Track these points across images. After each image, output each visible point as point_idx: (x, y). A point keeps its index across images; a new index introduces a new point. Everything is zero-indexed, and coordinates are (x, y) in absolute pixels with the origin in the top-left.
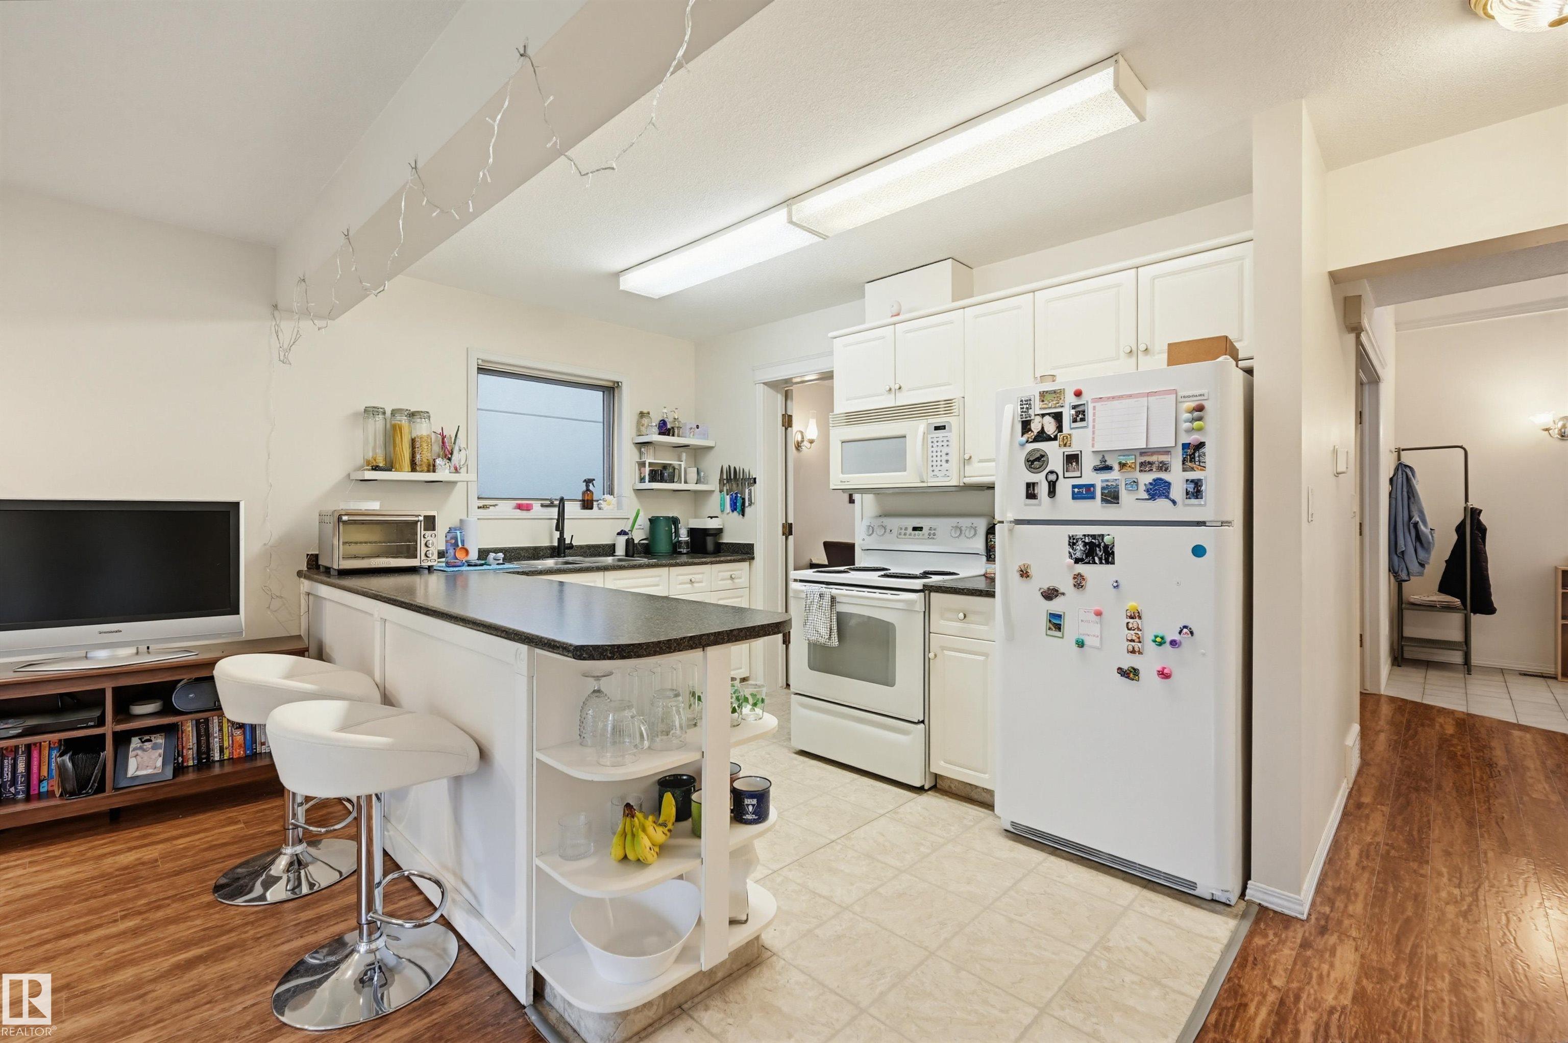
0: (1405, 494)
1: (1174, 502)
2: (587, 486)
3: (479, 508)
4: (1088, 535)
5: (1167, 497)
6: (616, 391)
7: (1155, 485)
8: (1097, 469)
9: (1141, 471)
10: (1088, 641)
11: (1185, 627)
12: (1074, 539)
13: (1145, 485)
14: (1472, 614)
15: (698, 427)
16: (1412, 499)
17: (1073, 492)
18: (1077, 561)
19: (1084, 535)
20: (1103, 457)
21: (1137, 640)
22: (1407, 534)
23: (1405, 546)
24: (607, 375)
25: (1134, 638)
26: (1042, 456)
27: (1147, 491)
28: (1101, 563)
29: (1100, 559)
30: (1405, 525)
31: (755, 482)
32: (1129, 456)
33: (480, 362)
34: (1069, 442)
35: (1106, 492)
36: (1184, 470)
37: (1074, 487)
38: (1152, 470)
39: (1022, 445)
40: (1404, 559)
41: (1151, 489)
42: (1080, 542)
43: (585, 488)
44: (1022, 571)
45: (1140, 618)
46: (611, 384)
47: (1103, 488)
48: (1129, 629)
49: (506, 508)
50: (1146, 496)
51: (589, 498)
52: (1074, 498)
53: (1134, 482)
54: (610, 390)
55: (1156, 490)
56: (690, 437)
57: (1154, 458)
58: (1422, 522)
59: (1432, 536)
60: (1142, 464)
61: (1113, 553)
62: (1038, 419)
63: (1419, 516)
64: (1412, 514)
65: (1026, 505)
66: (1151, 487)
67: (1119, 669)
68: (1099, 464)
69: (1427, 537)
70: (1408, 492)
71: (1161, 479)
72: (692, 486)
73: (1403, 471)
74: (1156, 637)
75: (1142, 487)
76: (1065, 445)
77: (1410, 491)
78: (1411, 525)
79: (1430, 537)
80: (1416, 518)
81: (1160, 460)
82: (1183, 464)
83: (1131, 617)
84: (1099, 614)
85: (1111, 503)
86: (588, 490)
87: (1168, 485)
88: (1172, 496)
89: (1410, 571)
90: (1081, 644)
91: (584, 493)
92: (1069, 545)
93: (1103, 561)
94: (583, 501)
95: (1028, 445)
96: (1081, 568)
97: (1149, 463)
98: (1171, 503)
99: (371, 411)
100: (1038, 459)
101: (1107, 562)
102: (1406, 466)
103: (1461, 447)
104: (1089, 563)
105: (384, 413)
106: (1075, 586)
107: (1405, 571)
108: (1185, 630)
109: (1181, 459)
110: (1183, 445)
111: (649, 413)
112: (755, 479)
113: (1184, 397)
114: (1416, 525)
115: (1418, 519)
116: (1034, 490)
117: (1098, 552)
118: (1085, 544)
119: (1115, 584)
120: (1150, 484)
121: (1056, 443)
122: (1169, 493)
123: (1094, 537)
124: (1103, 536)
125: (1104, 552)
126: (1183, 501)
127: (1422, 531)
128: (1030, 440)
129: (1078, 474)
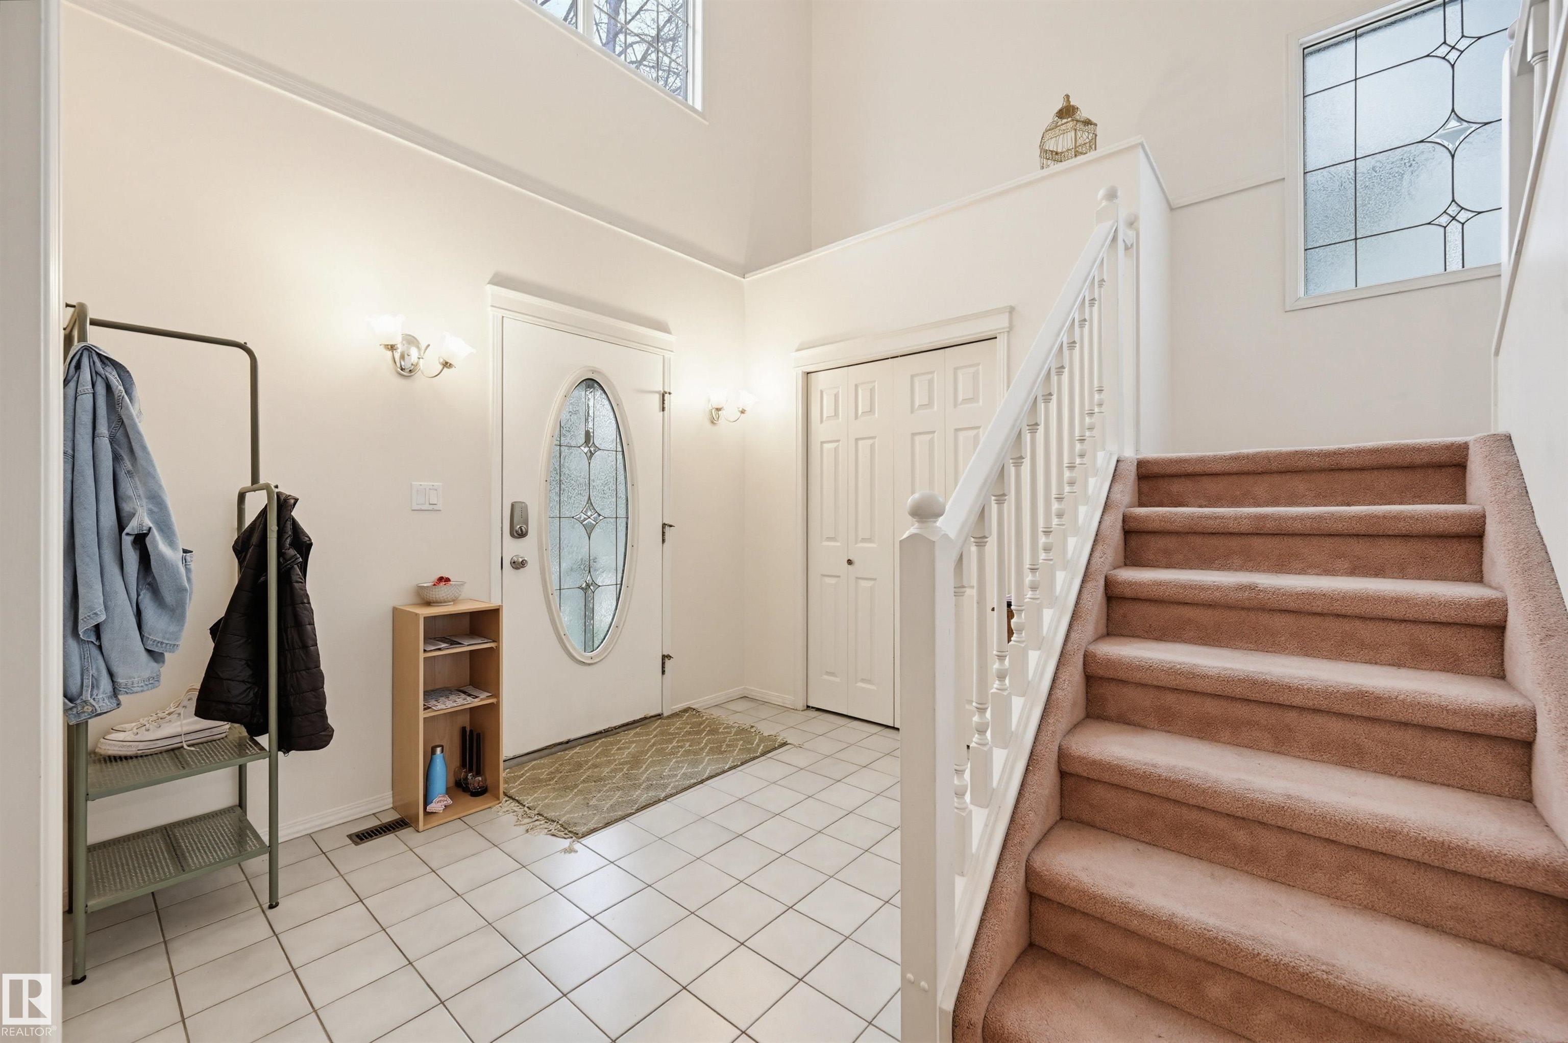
0: (104, 443)
14: (280, 754)
16: (128, 464)
22: (113, 569)
23: (106, 608)
30: (106, 543)
40: (100, 648)
58: (161, 530)
59: (188, 570)
63: (151, 513)
64: (126, 507)
69: (175, 575)
70: (113, 440)
73: (95, 374)
77: (120, 435)
78: (127, 541)
79: (182, 570)
80: (142, 520)
89: (120, 680)
102: (105, 360)
103: (243, 347)
107: (105, 683)
114: (140, 540)
115: (148, 522)
127: (161, 557)
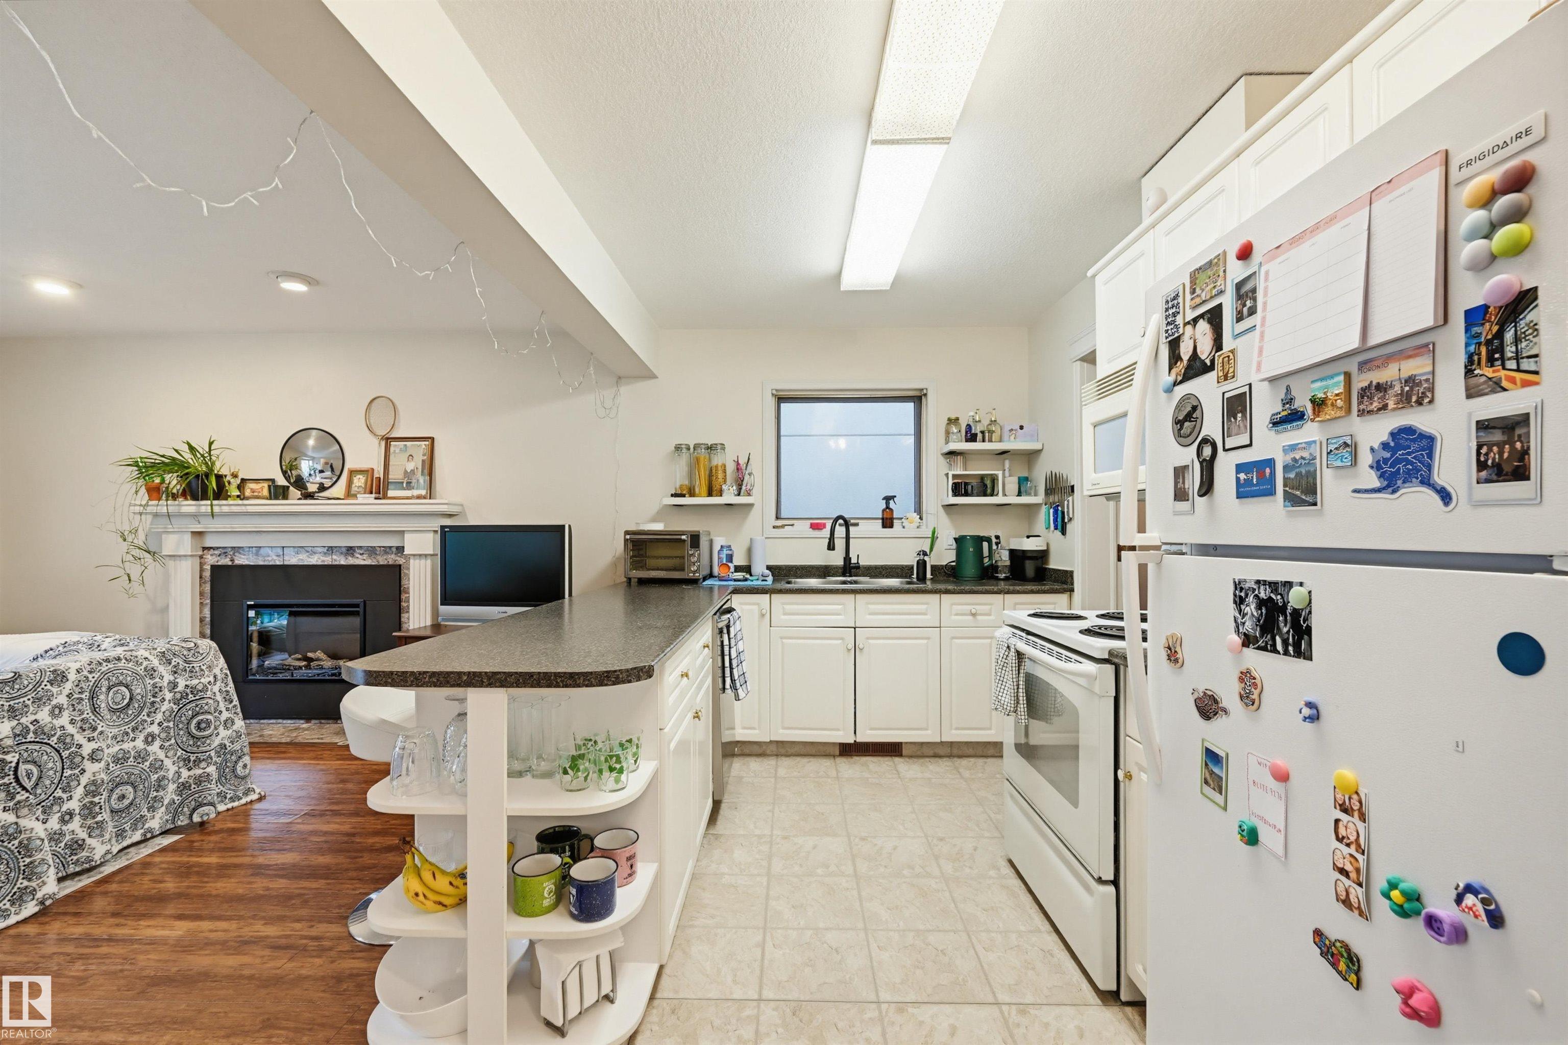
1: (1445, 496)
2: (887, 504)
3: (774, 527)
4: (1265, 582)
5: (1427, 482)
6: (924, 399)
7: (1398, 447)
8: (1278, 423)
9: (1361, 413)
10: (1264, 835)
11: (1469, 889)
12: (1241, 589)
13: (1372, 449)
15: (1021, 428)
17: (1238, 479)
18: (1248, 641)
19: (1258, 582)
20: (1288, 389)
21: (1353, 875)
24: (912, 384)
25: (1348, 867)
26: (1194, 408)
27: (1377, 466)
28: (1286, 653)
29: (1285, 643)
31: (1073, 491)
32: (1332, 377)
33: (774, 392)
34: (1231, 370)
35: (1292, 475)
36: (1471, 394)
37: (1240, 468)
38: (1385, 407)
39: (1169, 390)
41: (1386, 461)
42: (1251, 598)
43: (884, 506)
44: (1170, 649)
45: (1363, 817)
46: (917, 394)
47: (1286, 468)
48: (1340, 839)
49: (803, 527)
50: (1376, 483)
51: (889, 516)
52: (1239, 496)
53: (1346, 445)
54: (918, 399)
55: (1398, 461)
56: (1009, 440)
57: (1388, 374)
60: (1364, 393)
61: (1309, 631)
62: (1189, 328)
65: (1176, 513)
66: (1387, 455)
67: (1318, 933)
68: (1279, 408)
71: (1408, 430)
72: (1013, 500)
74: (1393, 886)
75: (1366, 459)
76: (1226, 378)
81: (1405, 375)
82: (1469, 372)
83: (1345, 810)
84: (1282, 777)
85: (1303, 503)
86: (888, 507)
87: (1427, 442)
88: (1440, 478)
90: (1251, 837)
91: (884, 511)
92: (1235, 602)
93: (1291, 648)
94: (883, 519)
95: (1177, 388)
96: (1254, 659)
97: (1379, 387)
98: (1436, 498)
99: (678, 448)
100: (1189, 417)
101: (1299, 654)
104: (1264, 649)
105: (689, 449)
106: (1241, 697)
108: (1470, 899)
109: (1462, 359)
110: (1469, 314)
111: (957, 419)
112: (1073, 487)
113: (1469, 163)
116: (1184, 483)
117: (1282, 625)
118: (1261, 603)
119: (1307, 712)
120: (1385, 446)
121: (1212, 376)
122: (1429, 467)
123: (1274, 586)
124: (1289, 585)
125: (1292, 627)
126: (1470, 488)
128: (1180, 378)
129: (1244, 439)
